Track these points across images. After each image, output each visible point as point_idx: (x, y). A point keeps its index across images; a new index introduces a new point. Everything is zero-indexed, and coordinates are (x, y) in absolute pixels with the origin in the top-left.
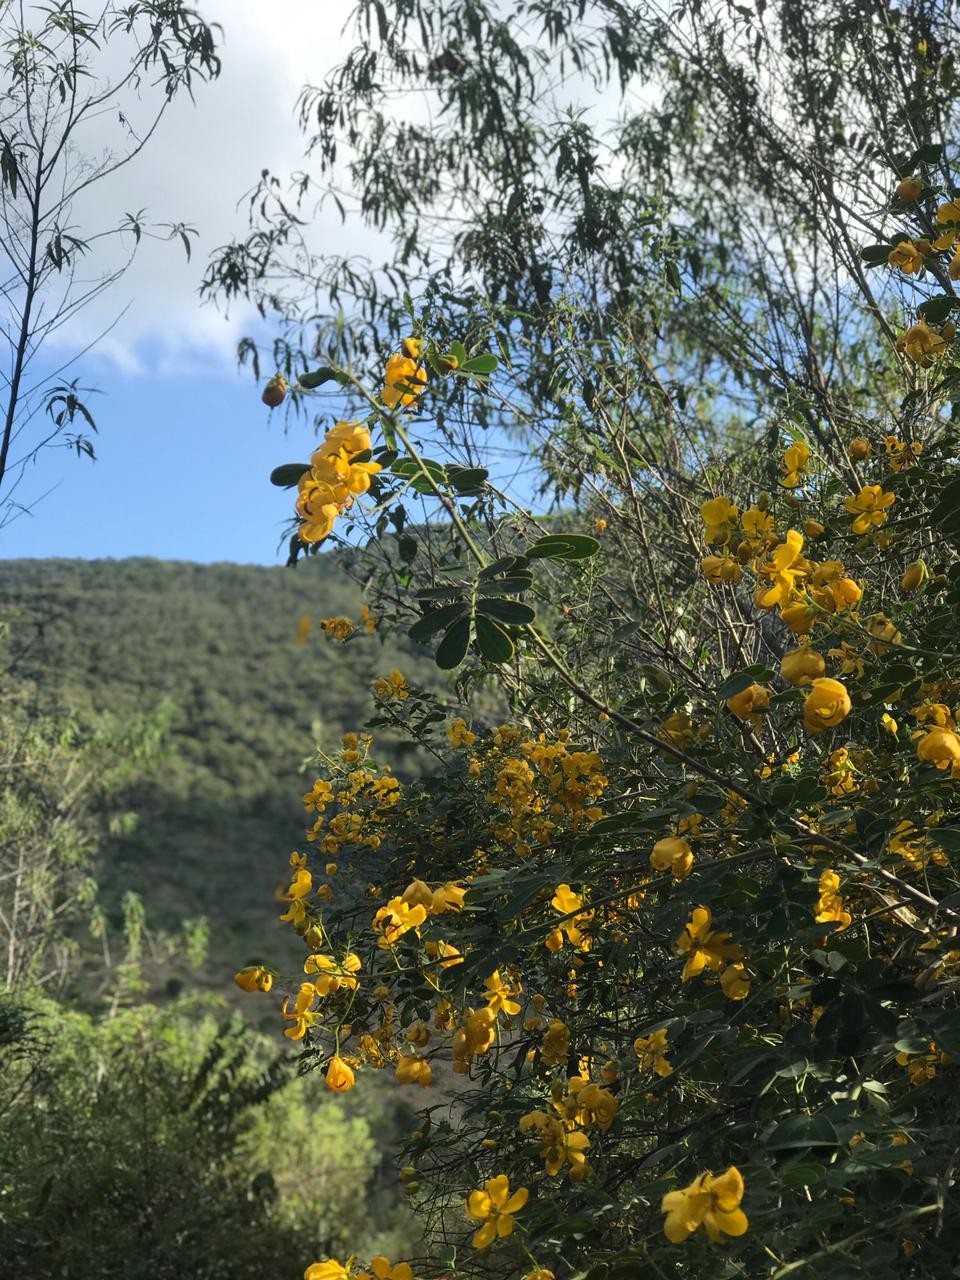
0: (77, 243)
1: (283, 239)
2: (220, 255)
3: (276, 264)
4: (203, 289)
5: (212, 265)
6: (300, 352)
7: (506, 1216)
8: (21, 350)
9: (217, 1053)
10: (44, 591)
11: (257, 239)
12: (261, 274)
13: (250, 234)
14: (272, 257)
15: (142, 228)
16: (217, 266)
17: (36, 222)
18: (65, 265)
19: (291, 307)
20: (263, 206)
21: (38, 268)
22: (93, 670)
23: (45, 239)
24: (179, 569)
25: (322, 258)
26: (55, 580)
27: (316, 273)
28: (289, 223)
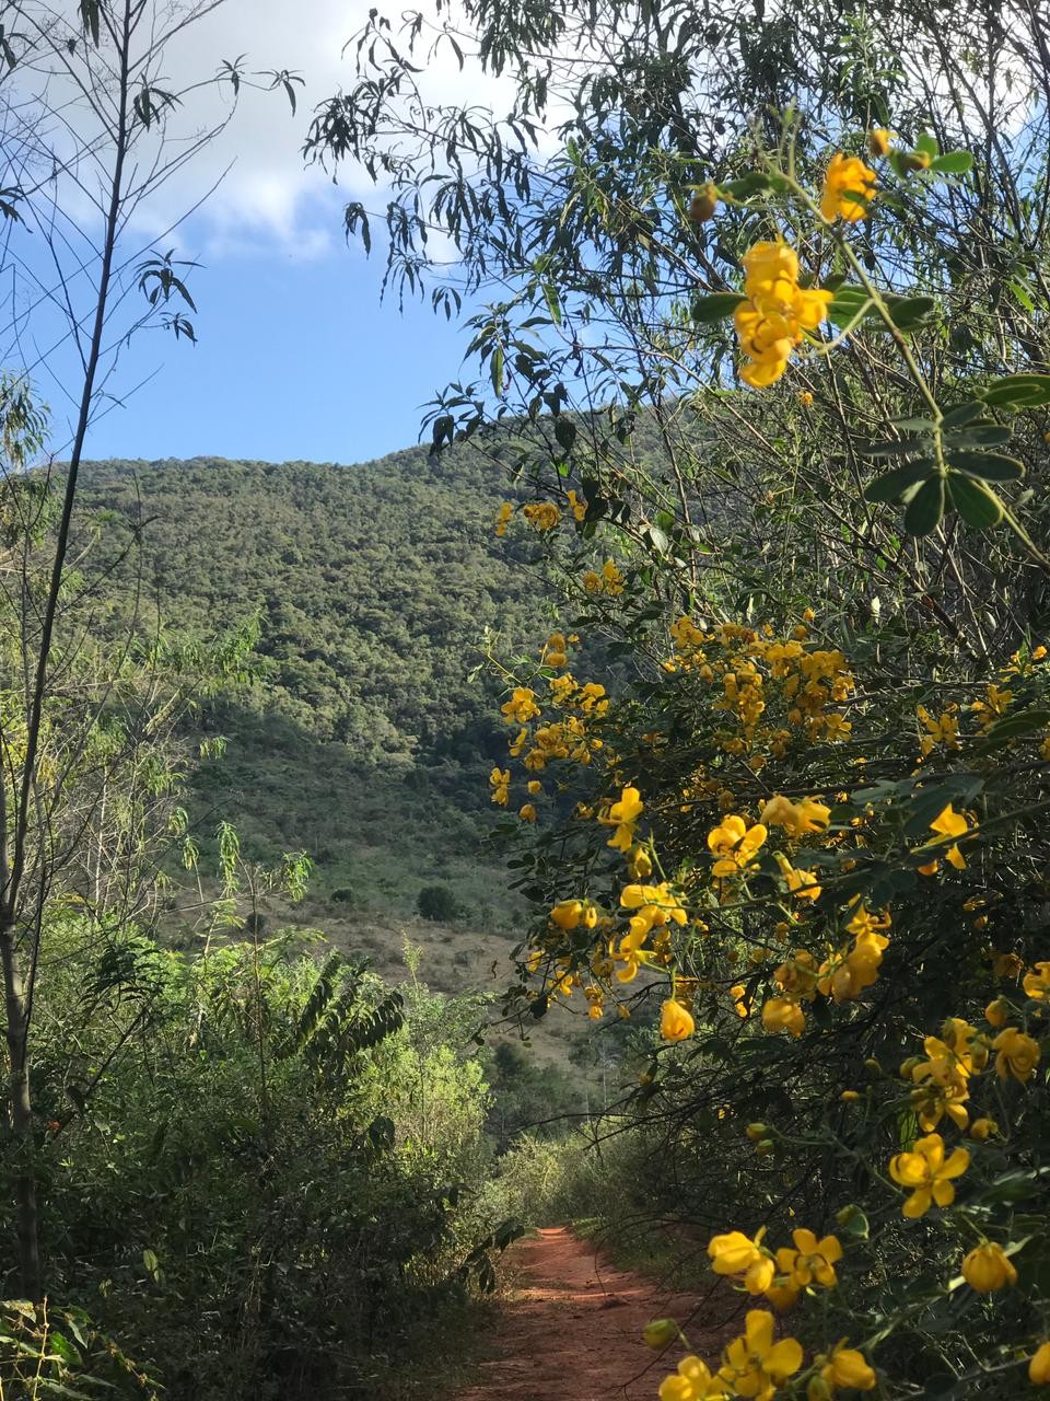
0: (168, 98)
1: (394, 89)
2: (325, 109)
3: (387, 118)
4: (307, 148)
5: (316, 121)
6: (415, 218)
7: (944, 1182)
8: (113, 219)
9: (323, 992)
10: (102, 496)
11: (365, 90)
12: (372, 131)
13: (356, 84)
14: (383, 110)
15: (242, 77)
16: (322, 121)
17: (125, 72)
18: (154, 123)
19: (404, 166)
20: (371, 51)
21: (128, 124)
22: (158, 582)
23: (134, 91)
24: (249, 470)
25: (440, 110)
26: (115, 484)
27: (431, 127)
28: (401, 71)
